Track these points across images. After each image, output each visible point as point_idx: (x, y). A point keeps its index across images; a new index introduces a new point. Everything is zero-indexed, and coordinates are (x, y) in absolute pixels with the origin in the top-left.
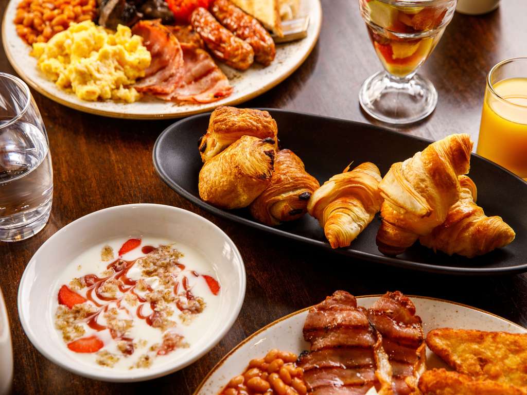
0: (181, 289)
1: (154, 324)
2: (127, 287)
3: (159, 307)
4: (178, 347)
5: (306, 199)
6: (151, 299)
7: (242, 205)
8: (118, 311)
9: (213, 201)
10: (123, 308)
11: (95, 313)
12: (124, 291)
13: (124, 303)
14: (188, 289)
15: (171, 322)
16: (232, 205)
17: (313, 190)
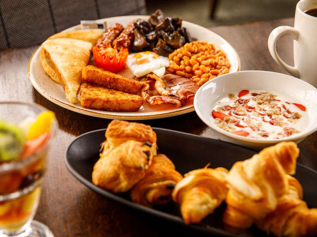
0: (283, 110)
1: (275, 124)
2: (250, 110)
3: (273, 117)
4: (294, 133)
5: (171, 188)
6: (267, 114)
7: (123, 190)
8: (251, 120)
9: (102, 185)
10: (253, 118)
11: (237, 121)
12: (250, 112)
13: (252, 116)
14: (287, 109)
15: (284, 123)
16: (116, 190)
17: (177, 181)
